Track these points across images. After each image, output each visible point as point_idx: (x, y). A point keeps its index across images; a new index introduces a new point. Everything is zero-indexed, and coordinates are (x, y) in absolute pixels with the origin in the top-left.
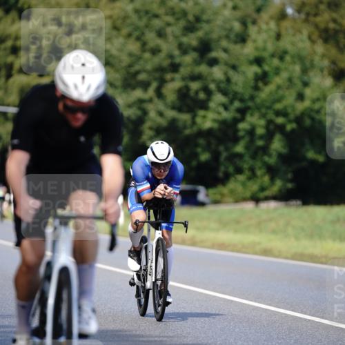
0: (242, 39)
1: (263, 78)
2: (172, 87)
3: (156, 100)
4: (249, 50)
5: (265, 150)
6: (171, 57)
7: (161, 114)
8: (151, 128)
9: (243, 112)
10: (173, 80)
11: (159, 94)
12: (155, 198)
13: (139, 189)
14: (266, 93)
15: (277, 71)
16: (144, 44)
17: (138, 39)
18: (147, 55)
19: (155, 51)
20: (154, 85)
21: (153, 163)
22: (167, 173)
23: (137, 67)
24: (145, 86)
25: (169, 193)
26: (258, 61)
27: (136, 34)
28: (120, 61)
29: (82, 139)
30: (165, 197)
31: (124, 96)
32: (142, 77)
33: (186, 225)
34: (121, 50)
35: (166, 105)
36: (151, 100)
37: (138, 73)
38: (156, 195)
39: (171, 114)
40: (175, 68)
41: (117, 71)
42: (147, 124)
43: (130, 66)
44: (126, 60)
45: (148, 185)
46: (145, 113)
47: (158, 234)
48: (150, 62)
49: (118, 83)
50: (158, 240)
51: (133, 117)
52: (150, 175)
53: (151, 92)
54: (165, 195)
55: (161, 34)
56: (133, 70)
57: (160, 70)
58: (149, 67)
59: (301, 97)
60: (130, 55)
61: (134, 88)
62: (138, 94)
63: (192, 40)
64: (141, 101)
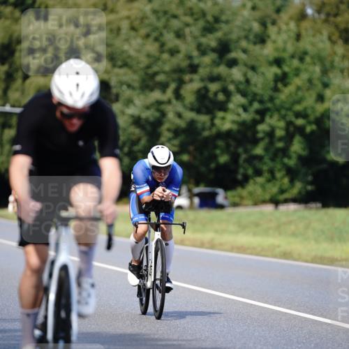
0: (262, 40)
1: (283, 79)
2: (191, 88)
3: (174, 101)
4: (268, 51)
5: (285, 152)
6: (190, 57)
7: (179, 116)
8: (169, 130)
9: (262, 113)
10: (191, 81)
11: (178, 95)
12: (154, 201)
13: (139, 191)
14: (285, 94)
15: (297, 72)
16: (162, 45)
17: (156, 39)
18: (166, 56)
19: (174, 52)
20: (173, 86)
21: (154, 167)
22: (166, 176)
23: (155, 69)
24: (163, 87)
25: (168, 196)
26: (278, 62)
27: (155, 34)
28: (138, 63)
29: (81, 143)
30: (163, 199)
31: (142, 97)
32: (161, 78)
33: (183, 226)
34: (138, 51)
35: (184, 106)
36: (169, 102)
37: (156, 74)
38: (155, 198)
39: (190, 115)
40: (193, 69)
41: (135, 72)
42: (166, 126)
43: (148, 67)
44: (144, 61)
45: (148, 188)
46: (163, 114)
47: (158, 235)
48: (168, 63)
49: (136, 85)
50: (157, 241)
51: (152, 119)
52: (150, 178)
53: (169, 93)
54: (163, 197)
55: (179, 35)
56: (150, 71)
57: (179, 70)
58: (167, 68)
59: (321, 98)
60: (149, 56)
61: (152, 90)
62: (156, 95)
63: (211, 41)
64: (159, 103)
